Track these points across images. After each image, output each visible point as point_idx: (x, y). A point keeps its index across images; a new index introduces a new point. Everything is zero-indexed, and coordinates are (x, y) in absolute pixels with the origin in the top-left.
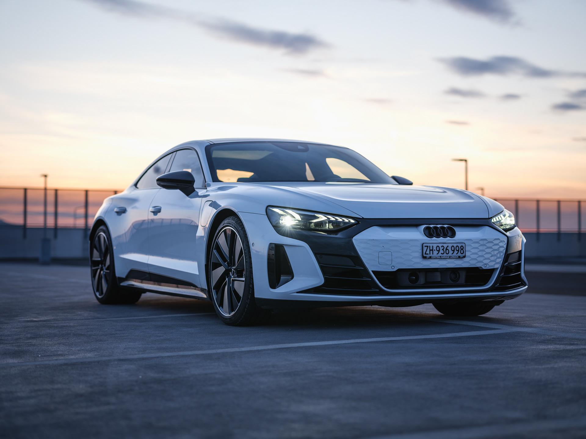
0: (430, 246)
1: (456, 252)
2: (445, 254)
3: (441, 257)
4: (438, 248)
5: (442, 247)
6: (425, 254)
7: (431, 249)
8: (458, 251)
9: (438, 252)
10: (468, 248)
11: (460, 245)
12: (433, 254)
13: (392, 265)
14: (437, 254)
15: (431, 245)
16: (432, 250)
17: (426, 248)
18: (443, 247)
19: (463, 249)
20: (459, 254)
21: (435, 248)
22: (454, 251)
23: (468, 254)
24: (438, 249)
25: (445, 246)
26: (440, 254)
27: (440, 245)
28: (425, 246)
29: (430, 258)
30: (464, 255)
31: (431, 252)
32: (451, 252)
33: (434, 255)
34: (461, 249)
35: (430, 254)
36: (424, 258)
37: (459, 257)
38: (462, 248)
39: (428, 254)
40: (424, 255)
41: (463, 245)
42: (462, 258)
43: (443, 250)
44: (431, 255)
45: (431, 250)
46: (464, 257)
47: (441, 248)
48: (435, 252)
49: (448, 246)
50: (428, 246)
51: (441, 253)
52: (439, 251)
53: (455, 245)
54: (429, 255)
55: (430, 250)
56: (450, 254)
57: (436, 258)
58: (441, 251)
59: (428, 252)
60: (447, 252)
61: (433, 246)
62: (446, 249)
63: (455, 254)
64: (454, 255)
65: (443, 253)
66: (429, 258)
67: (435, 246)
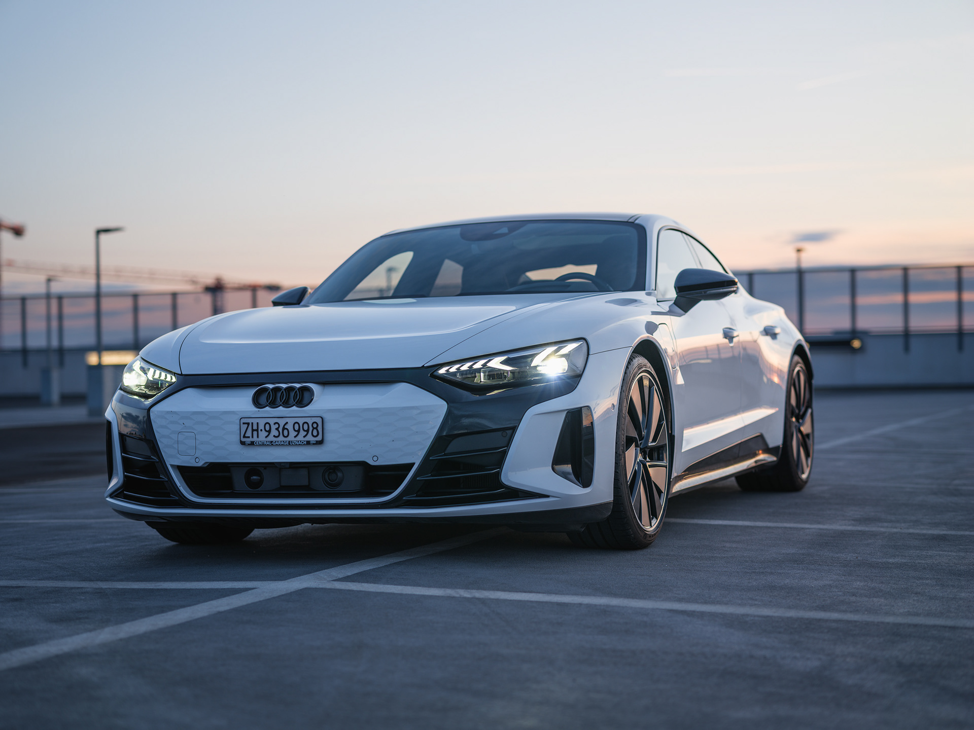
0: (252, 423)
1: (302, 433)
2: (281, 438)
3: (272, 442)
4: (268, 425)
5: (275, 424)
6: (244, 437)
7: (255, 427)
8: (308, 431)
9: (267, 433)
10: (328, 426)
11: (310, 421)
12: (258, 437)
13: (196, 455)
14: (266, 437)
15: (255, 421)
16: (257, 430)
17: (246, 425)
18: (277, 426)
19: (316, 428)
20: (310, 438)
21: (261, 427)
22: (298, 431)
23: (329, 437)
24: (267, 428)
25: (282, 422)
26: (271, 438)
27: (272, 421)
28: (244, 423)
29: (252, 443)
30: (319, 438)
31: (255, 433)
32: (293, 434)
33: (260, 439)
34: (314, 428)
35: (252, 437)
36: (243, 443)
37: (308, 443)
38: (315, 425)
39: (249, 437)
40: (243, 440)
41: (319, 421)
42: (314, 444)
43: (277, 429)
44: (255, 439)
45: (255, 430)
46: (320, 443)
47: (274, 427)
48: (263, 434)
49: (287, 423)
50: (248, 424)
51: (274, 436)
52: (269, 432)
53: (301, 421)
54: (251, 439)
55: (253, 430)
56: (291, 438)
57: (263, 445)
58: (274, 432)
59: (249, 434)
60: (286, 433)
61: (258, 423)
62: (284, 429)
63: (300, 437)
64: (297, 438)
65: (277, 434)
66: (249, 444)
67: (262, 423)
